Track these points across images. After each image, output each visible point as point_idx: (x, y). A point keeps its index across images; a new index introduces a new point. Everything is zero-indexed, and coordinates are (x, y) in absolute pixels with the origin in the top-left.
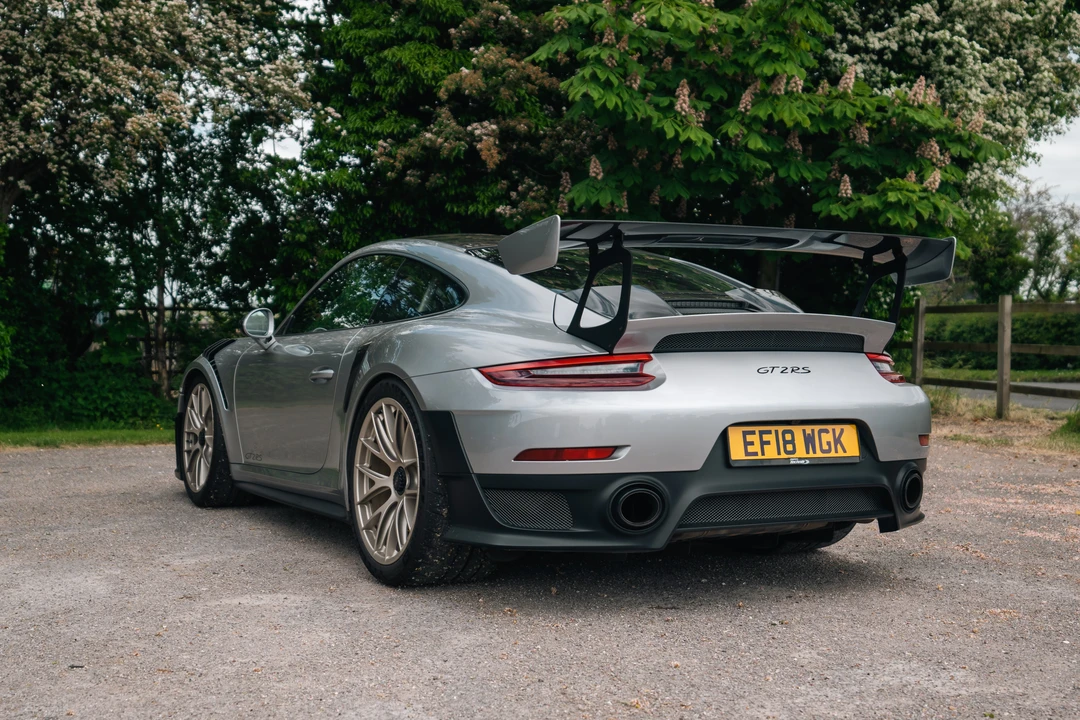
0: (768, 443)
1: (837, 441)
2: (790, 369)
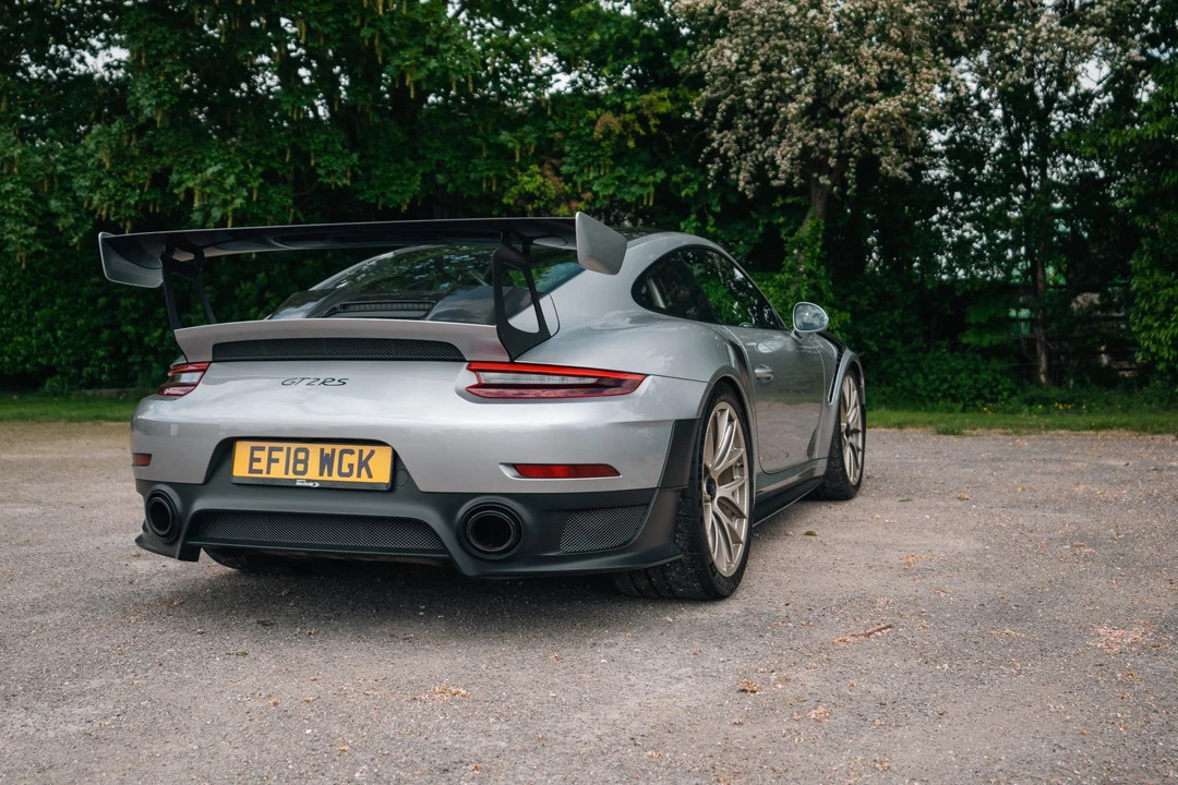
0: (277, 461)
1: (363, 464)
2: (322, 381)
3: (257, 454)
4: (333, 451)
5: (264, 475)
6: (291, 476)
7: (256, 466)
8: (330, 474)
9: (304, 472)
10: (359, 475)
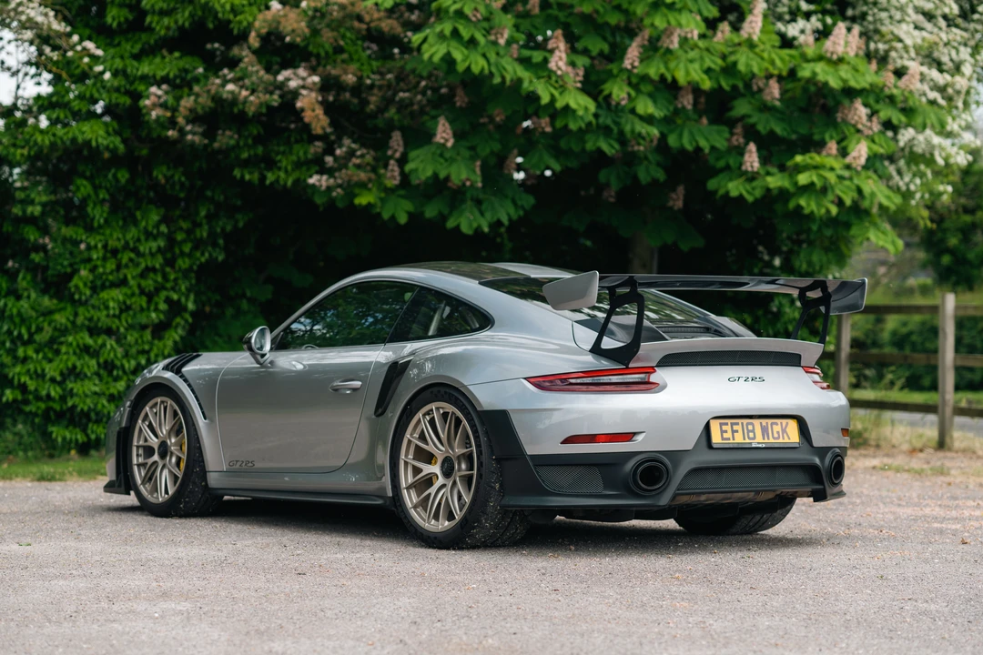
0: (737, 431)
1: (784, 431)
2: (750, 378)
3: (724, 428)
4: (767, 423)
5: (731, 441)
6: (747, 441)
8: (768, 439)
9: (754, 438)
10: (783, 438)
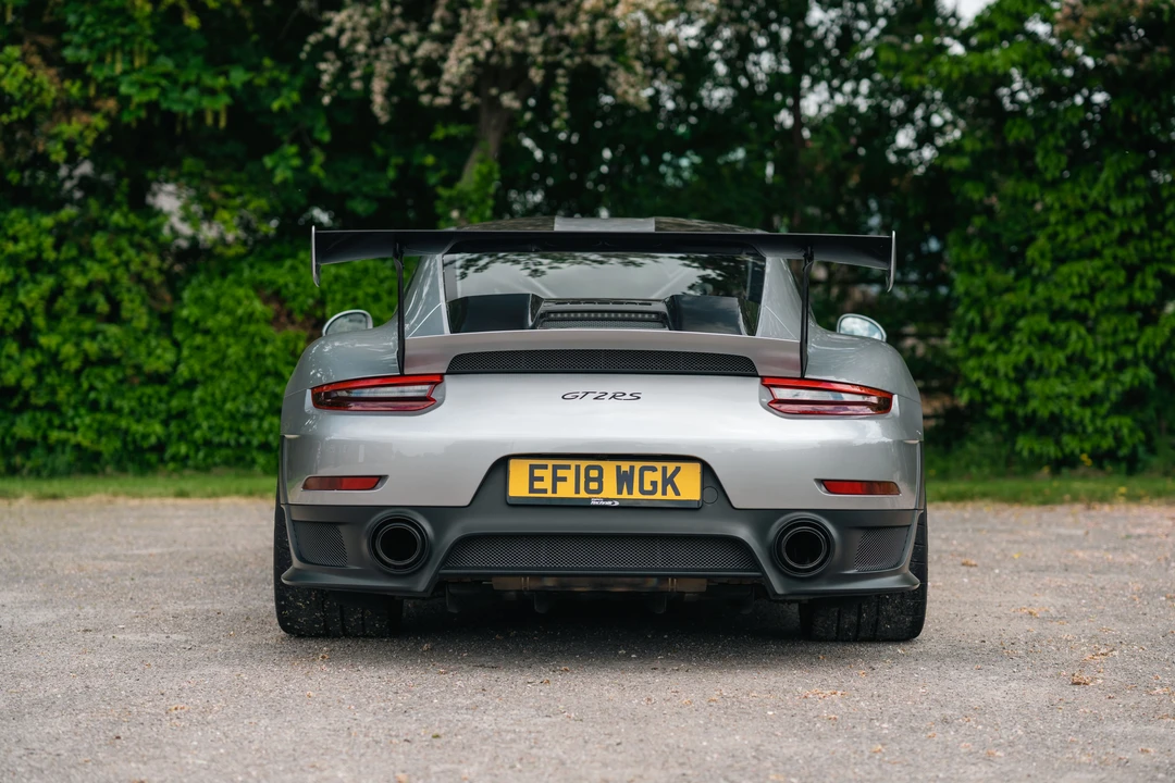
0: (564, 479)
1: (668, 481)
2: (610, 395)
4: (632, 468)
5: (549, 494)
6: (583, 494)
7: (537, 485)
8: (630, 492)
9: (600, 490)
10: (664, 493)
